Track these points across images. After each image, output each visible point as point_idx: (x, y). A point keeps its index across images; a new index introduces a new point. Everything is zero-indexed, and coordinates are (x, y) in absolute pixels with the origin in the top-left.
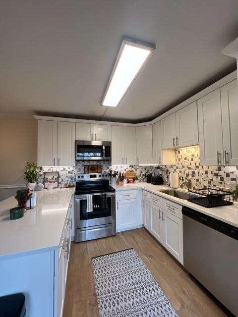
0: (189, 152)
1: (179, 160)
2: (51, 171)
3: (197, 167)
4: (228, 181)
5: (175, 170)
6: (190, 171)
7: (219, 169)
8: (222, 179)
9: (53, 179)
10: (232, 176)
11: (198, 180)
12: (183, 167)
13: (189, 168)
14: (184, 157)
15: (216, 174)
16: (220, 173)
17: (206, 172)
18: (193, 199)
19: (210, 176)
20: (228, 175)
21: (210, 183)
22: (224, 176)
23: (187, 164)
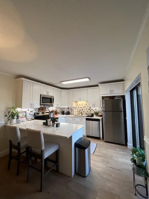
0: (81, 103)
1: (77, 105)
2: (21, 111)
3: (84, 107)
4: (92, 111)
5: (75, 109)
6: (81, 109)
7: (90, 108)
8: (91, 111)
9: (23, 116)
10: (93, 110)
11: (84, 112)
12: (79, 107)
13: (81, 108)
14: (79, 104)
15: (89, 109)
16: (90, 109)
17: (87, 109)
18: (88, 116)
19: (88, 110)
20: (92, 109)
21: (87, 112)
22: (91, 110)
23: (80, 106)
